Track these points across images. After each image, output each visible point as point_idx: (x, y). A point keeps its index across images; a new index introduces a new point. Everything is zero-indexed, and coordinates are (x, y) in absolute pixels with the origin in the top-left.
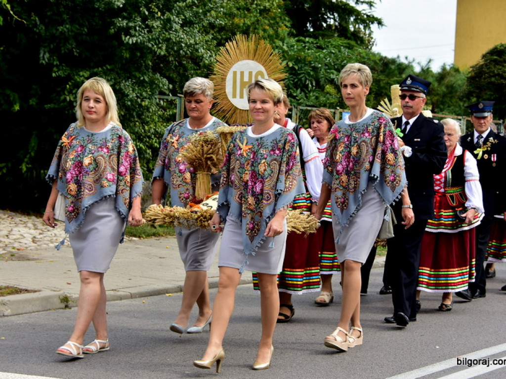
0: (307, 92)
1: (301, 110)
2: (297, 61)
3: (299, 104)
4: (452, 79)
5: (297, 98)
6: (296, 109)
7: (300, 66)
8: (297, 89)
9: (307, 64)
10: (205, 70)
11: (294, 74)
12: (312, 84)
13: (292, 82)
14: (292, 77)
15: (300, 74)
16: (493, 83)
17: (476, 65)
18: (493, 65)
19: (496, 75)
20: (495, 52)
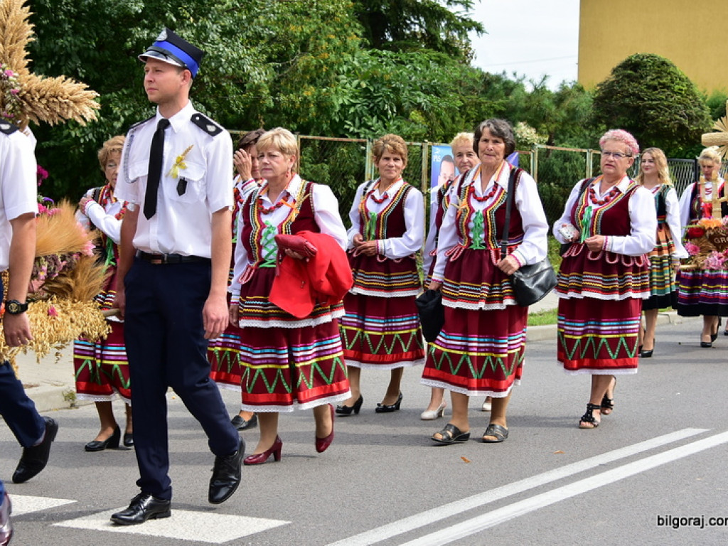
0: (386, 120)
2: (373, 80)
3: (375, 136)
4: (574, 100)
5: (373, 128)
7: (376, 87)
8: (373, 117)
9: (384, 85)
10: (252, 94)
11: (369, 98)
12: (392, 109)
13: (365, 107)
14: (366, 101)
15: (377, 97)
16: (627, 106)
17: (605, 82)
18: (626, 82)
19: (631, 95)
20: (629, 65)
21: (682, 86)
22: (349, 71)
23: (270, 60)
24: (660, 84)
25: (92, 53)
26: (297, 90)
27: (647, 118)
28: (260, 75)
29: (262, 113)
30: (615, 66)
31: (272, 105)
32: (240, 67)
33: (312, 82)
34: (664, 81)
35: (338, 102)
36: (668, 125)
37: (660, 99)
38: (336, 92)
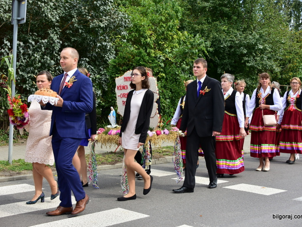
23: (280, 65)
25: (233, 64)
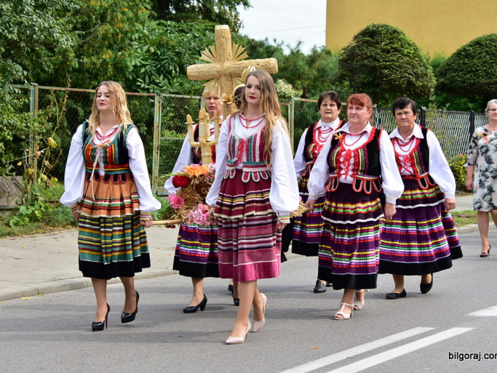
0: (170, 78)
1: (164, 97)
2: (160, 45)
3: (162, 91)
4: (323, 62)
5: (160, 85)
6: (158, 97)
7: (162, 51)
8: (160, 75)
9: (169, 49)
10: (60, 57)
11: (157, 60)
12: (175, 70)
13: (154, 68)
14: (154, 63)
15: (163, 60)
16: (366, 66)
17: (348, 47)
18: (365, 46)
19: (369, 57)
20: (368, 33)
21: (410, 49)
22: (140, 38)
24: (392, 48)
26: (98, 53)
27: (382, 76)
28: (67, 41)
29: (69, 72)
30: (356, 34)
31: (77, 65)
32: (50, 34)
33: (110, 47)
34: (396, 45)
35: (131, 63)
36: (399, 82)
37: (392, 61)
38: (130, 55)
